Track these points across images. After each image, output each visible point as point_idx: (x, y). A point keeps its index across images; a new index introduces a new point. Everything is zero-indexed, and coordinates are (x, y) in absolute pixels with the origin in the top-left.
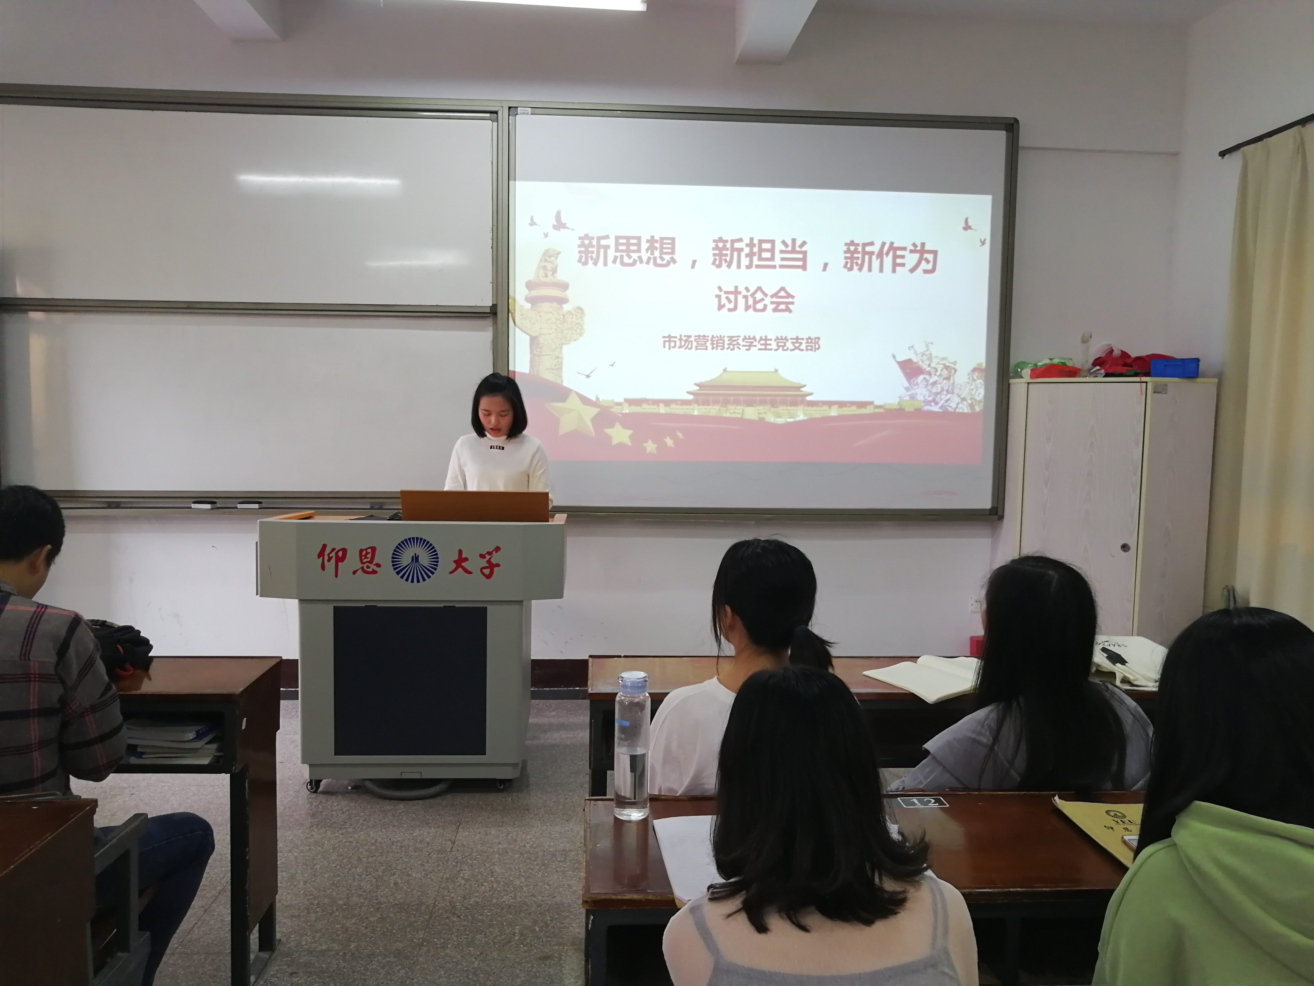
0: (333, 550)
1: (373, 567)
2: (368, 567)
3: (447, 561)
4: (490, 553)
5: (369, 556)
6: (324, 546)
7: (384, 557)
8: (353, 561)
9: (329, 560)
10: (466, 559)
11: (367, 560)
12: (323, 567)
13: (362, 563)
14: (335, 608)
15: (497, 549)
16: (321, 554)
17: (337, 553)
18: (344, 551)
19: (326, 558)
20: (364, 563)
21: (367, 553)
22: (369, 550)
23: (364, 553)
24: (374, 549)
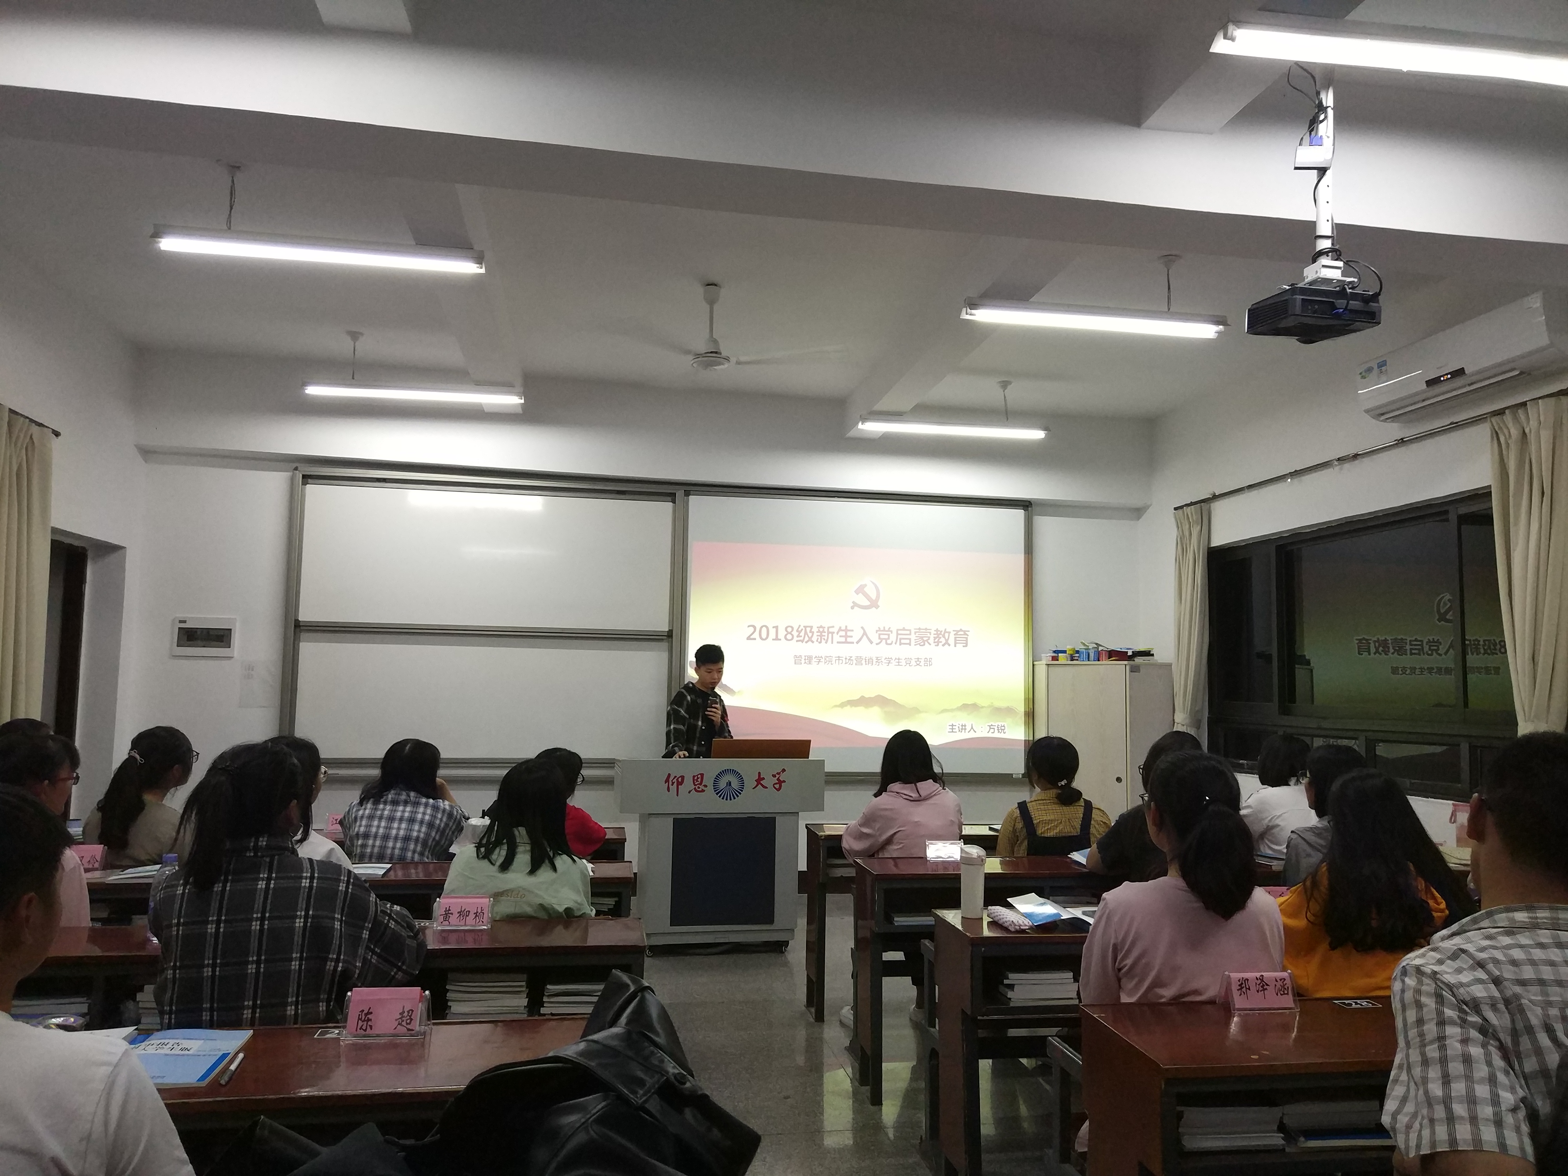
0: (676, 777)
1: (702, 787)
2: (699, 788)
3: (750, 782)
4: (778, 774)
5: (699, 780)
6: (669, 775)
7: (709, 781)
8: (688, 784)
9: (673, 783)
10: (764, 779)
11: (697, 783)
12: (668, 790)
13: (695, 785)
14: (676, 821)
15: (784, 770)
16: (667, 781)
17: (677, 780)
18: (683, 777)
19: (670, 783)
20: (696, 785)
21: (698, 778)
22: (699, 776)
23: (696, 778)
24: (702, 775)
